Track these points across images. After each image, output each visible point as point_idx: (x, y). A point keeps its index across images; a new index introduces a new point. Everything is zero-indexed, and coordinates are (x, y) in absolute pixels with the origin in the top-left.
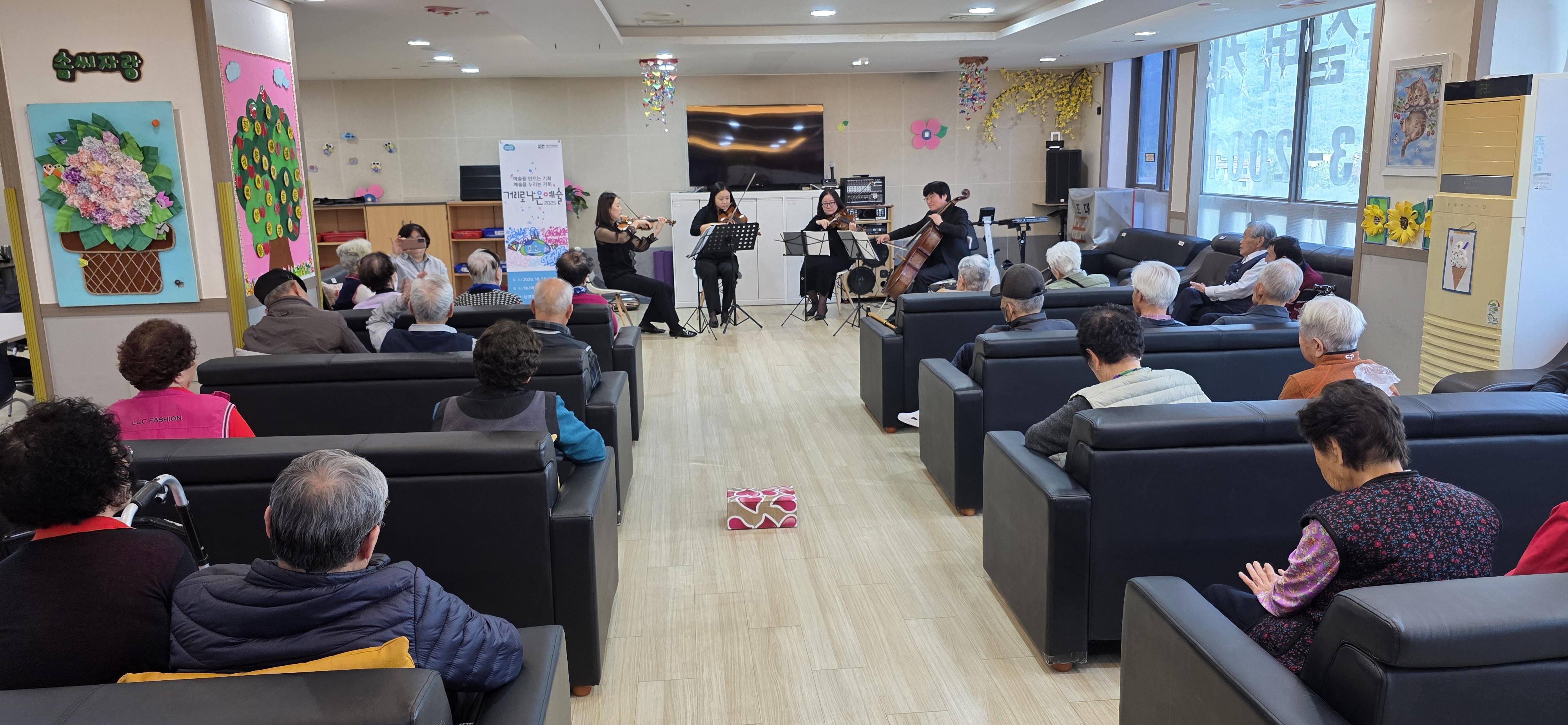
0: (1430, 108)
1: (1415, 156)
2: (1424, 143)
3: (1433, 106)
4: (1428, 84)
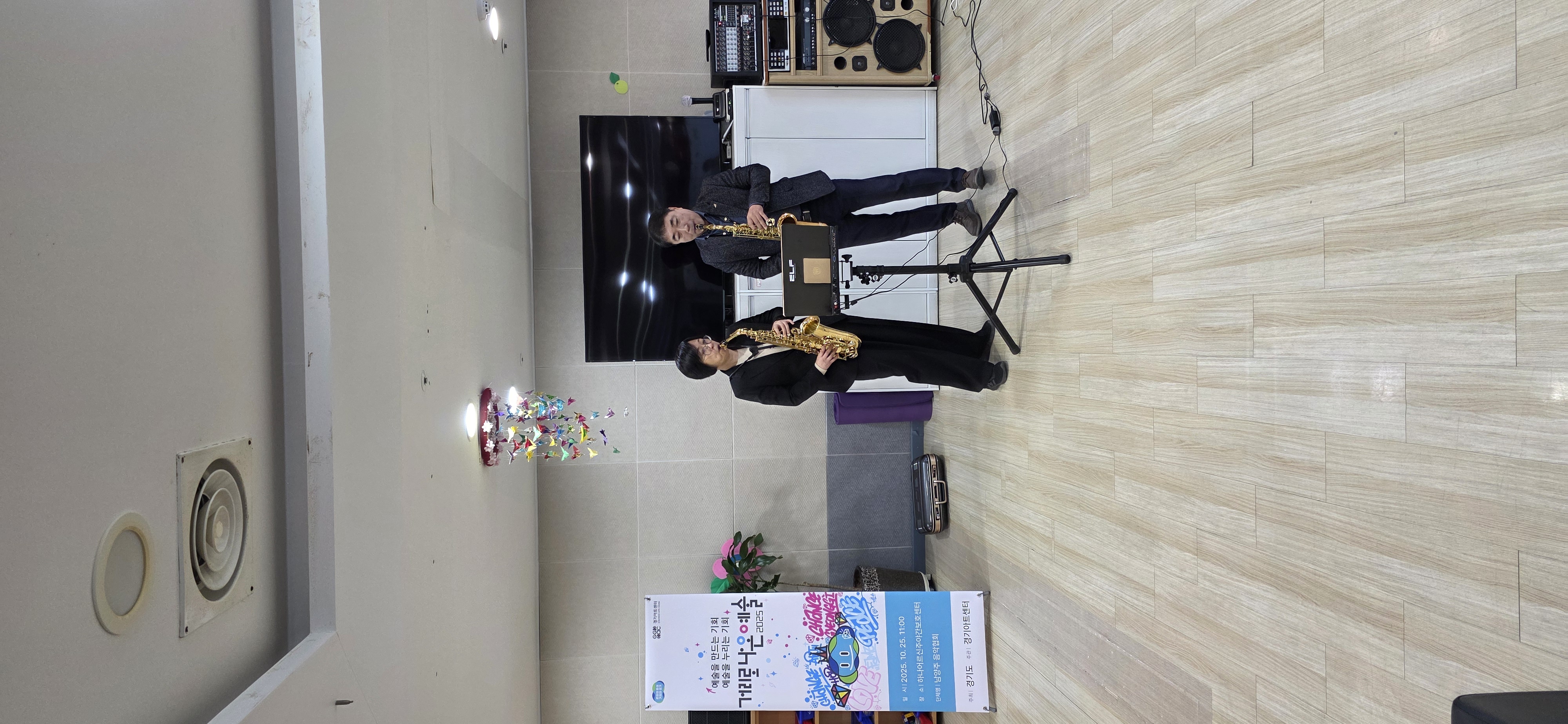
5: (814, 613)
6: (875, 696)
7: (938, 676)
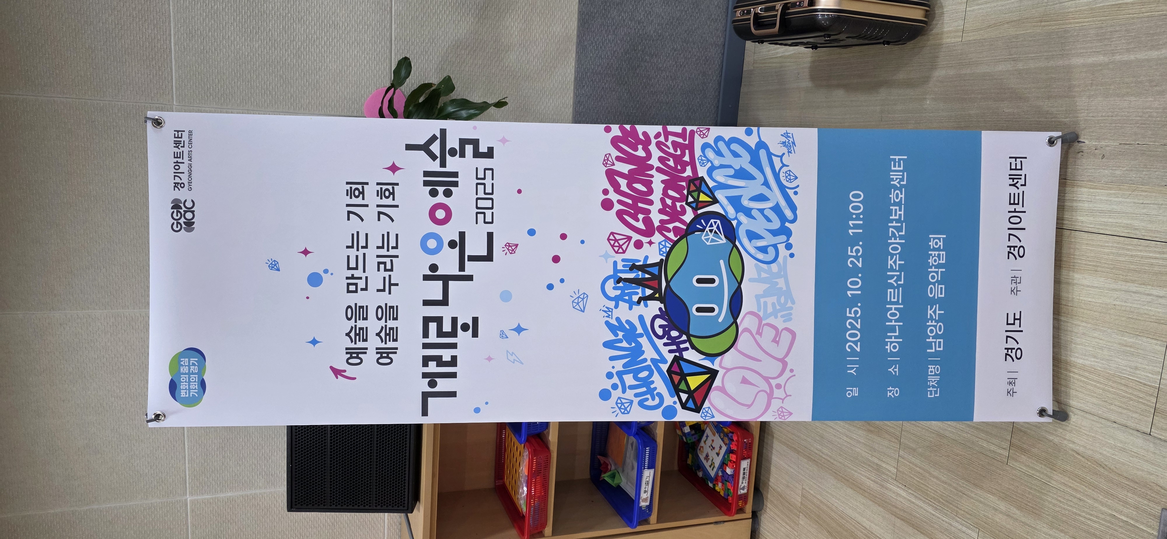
5: (631, 178)
6: (778, 386)
7: (937, 336)
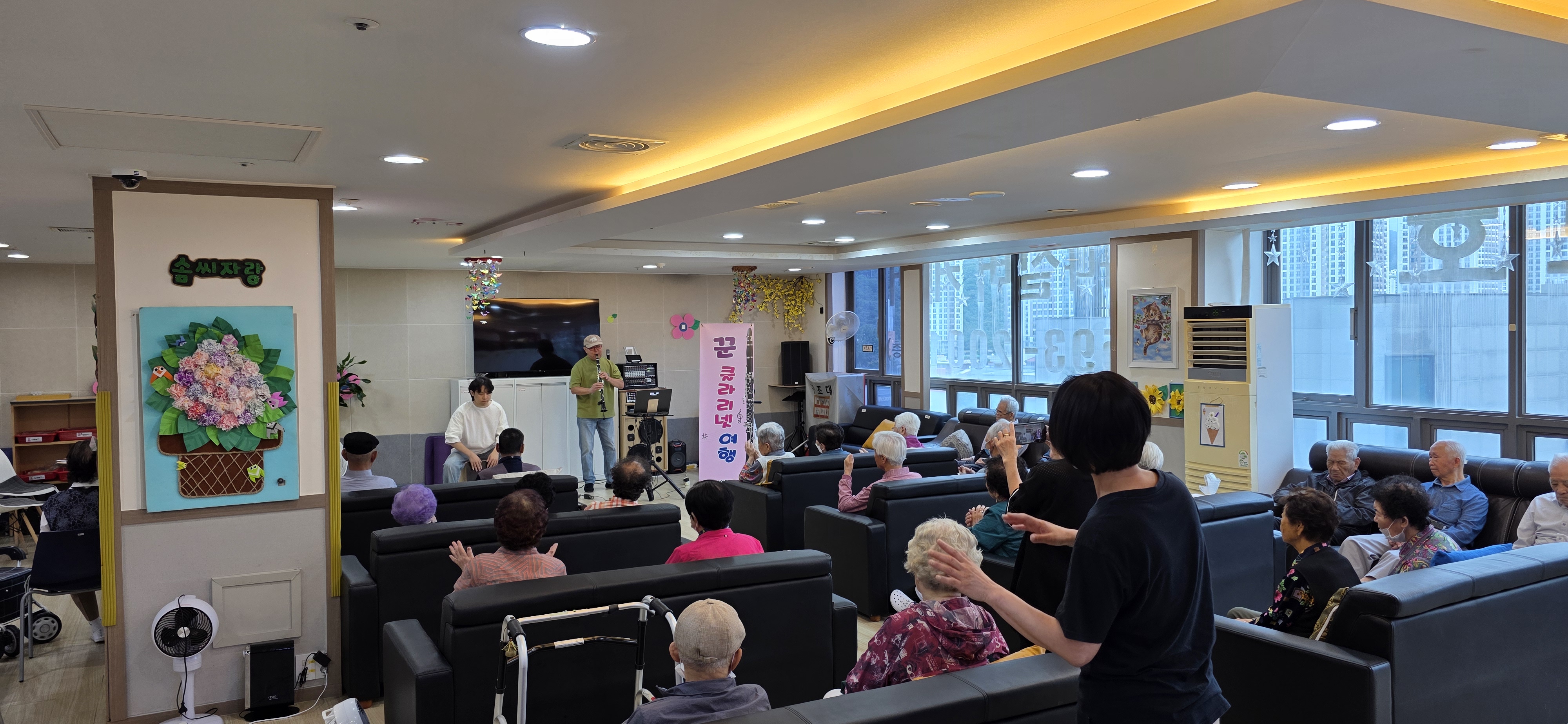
0: (1164, 322)
1: (1156, 355)
2: (1161, 345)
3: (1166, 321)
4: (1161, 307)
